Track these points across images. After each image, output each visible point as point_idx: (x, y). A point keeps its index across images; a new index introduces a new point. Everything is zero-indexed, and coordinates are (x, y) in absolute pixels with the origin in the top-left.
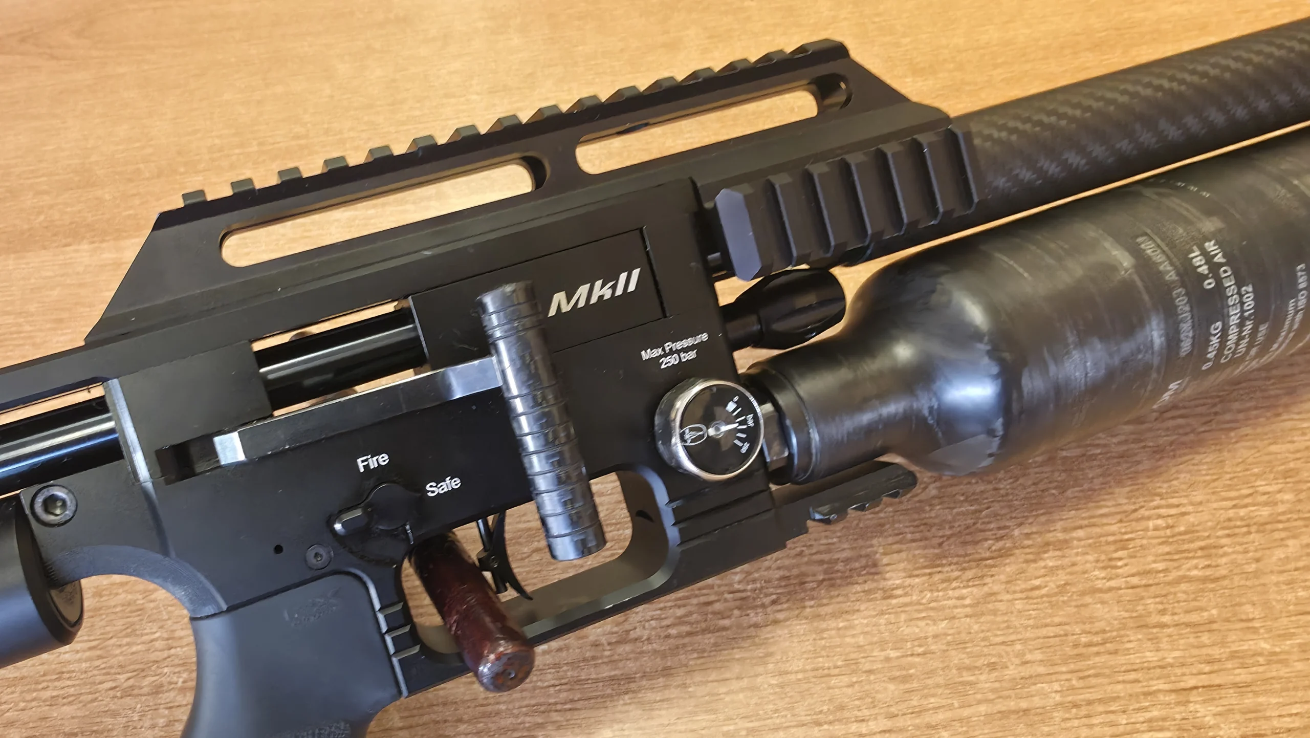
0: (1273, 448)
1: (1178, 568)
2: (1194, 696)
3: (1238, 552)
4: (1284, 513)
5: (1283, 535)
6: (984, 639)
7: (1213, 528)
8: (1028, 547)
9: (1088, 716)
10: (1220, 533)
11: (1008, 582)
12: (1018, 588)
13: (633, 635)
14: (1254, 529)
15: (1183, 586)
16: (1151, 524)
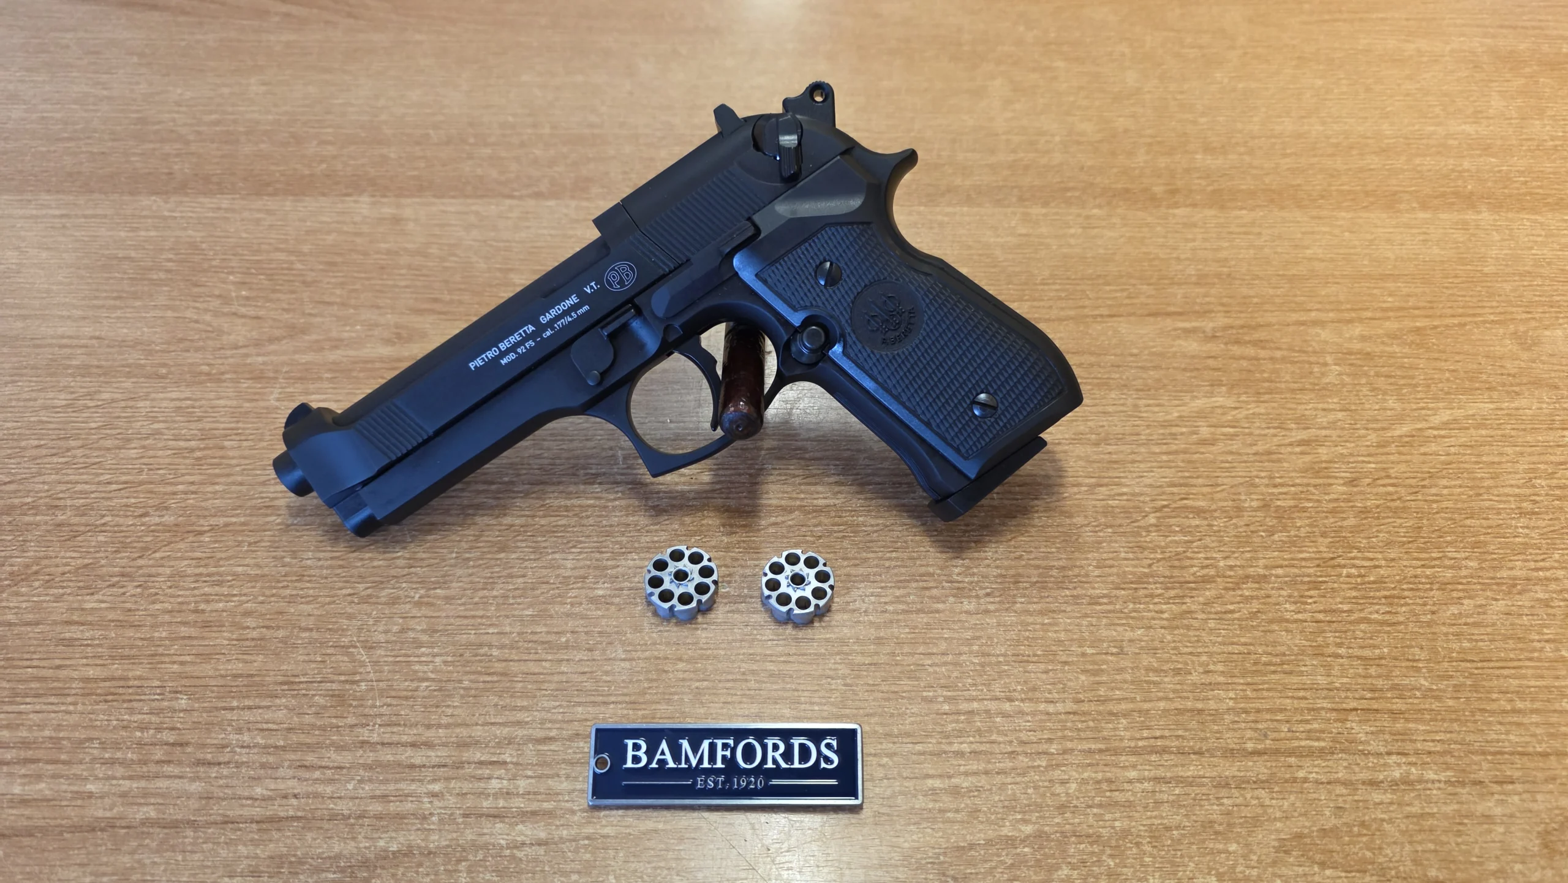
0: (1468, 522)
1: (1362, 610)
2: (1352, 716)
3: (1417, 604)
4: (1466, 577)
5: (1461, 594)
6: (1174, 648)
7: (1399, 582)
8: (1230, 577)
9: (1256, 722)
10: (1405, 587)
11: (1205, 604)
12: (1213, 610)
13: (852, 606)
14: (1436, 587)
15: (1363, 626)
16: (1345, 571)
